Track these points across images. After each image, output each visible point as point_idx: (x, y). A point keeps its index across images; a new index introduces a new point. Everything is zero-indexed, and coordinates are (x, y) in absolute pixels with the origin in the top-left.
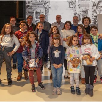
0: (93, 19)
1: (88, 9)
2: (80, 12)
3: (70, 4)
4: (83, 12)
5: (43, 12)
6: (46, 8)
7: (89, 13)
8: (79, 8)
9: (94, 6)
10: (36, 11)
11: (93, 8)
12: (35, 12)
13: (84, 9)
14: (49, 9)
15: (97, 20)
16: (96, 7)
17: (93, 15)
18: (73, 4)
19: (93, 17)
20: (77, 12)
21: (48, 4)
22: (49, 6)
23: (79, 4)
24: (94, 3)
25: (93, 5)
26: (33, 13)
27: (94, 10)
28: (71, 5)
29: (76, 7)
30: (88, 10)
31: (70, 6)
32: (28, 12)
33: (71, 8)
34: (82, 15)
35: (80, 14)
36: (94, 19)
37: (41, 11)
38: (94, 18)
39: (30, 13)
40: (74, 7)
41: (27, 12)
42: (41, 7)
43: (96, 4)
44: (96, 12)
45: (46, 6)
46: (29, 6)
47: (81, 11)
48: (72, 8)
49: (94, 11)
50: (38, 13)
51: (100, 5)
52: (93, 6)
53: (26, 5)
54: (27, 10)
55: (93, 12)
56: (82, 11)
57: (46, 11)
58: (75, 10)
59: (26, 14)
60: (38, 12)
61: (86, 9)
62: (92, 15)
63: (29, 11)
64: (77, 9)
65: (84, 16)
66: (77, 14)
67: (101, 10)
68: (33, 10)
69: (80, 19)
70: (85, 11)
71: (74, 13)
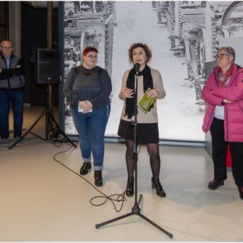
0: (215, 50)
1: (202, 25)
2: (184, 34)
3: (159, 16)
4: (191, 32)
5: (100, 35)
6: (107, 26)
7: (204, 35)
8: (181, 25)
9: (217, 18)
10: (86, 33)
11: (213, 24)
12: (83, 35)
13: (192, 27)
14: (114, 27)
16: (221, 20)
17: (214, 39)
18: (168, 16)
19: (214, 44)
20: (176, 33)
21: (111, 16)
22: (115, 22)
24: (217, 11)
25: (214, 17)
26: (80, 37)
27: (218, 29)
28: (162, 18)
29: (174, 21)
30: (203, 29)
31: (160, 20)
32: (68, 35)
33: (164, 25)
34: (189, 40)
35: (183, 37)
36: (217, 49)
37: (97, 33)
38: (218, 46)
39: (73, 37)
40: (169, 23)
41: (66, 36)
42: (97, 24)
43: (222, 14)
44: (223, 34)
45: (107, 22)
46: (70, 21)
47: (185, 31)
48: (166, 23)
50: (91, 36)
51: (230, 17)
52: (213, 20)
53: (65, 20)
54: (66, 30)
55: (215, 33)
56: (188, 30)
57: (106, 32)
58: (173, 29)
59: (65, 39)
60: (90, 34)
61: (197, 27)
62: (211, 40)
63: (71, 32)
64: (177, 26)
65: (193, 43)
66: (177, 37)
67: (234, 29)
68: (79, 30)
69: (184, 50)
70: (196, 31)
71: (171, 35)
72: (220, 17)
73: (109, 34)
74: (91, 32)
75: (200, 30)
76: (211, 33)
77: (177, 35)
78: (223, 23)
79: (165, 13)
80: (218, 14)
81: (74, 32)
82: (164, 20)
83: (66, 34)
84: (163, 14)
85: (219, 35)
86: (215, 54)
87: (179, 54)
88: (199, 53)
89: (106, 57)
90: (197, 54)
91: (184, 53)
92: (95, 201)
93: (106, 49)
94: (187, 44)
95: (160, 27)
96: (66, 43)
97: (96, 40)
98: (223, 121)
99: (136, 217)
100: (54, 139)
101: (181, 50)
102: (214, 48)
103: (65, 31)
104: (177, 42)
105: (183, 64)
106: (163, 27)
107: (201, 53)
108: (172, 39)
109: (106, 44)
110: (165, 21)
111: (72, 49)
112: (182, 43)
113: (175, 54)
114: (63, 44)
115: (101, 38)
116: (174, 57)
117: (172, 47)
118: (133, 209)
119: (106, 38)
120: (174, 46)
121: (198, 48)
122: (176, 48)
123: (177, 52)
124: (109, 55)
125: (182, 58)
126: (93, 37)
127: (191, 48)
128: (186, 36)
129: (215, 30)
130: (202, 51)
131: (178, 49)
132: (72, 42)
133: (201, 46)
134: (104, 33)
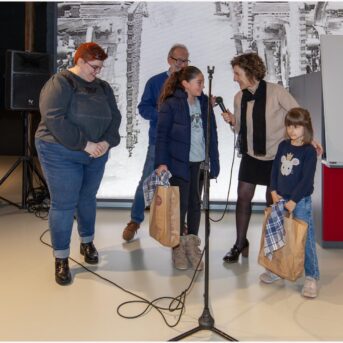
0: (305, 58)
1: (284, 19)
2: (256, 33)
3: (218, 4)
4: (268, 30)
5: (119, 31)
6: (131, 17)
7: (288, 35)
8: (252, 18)
9: (308, 8)
10: (96, 28)
11: (302, 18)
12: (90, 31)
13: (270, 22)
14: (144, 18)
15: (317, 62)
16: (313, 12)
17: (303, 41)
18: (231, 4)
19: (303, 48)
20: (245, 30)
22: (144, 10)
25: (303, 7)
26: (85, 33)
27: (309, 26)
29: (241, 12)
30: (286, 25)
31: (219, 9)
32: (64, 30)
33: (225, 17)
34: (265, 43)
35: (255, 38)
36: (308, 57)
37: (115, 29)
38: (309, 52)
39: (73, 34)
40: (233, 15)
41: (61, 31)
42: (113, 12)
44: (316, 33)
45: (131, 11)
46: (68, 8)
47: (258, 28)
48: (228, 15)
49: (306, 30)
50: (103, 33)
51: (327, 8)
52: (302, 11)
53: (59, 5)
54: (61, 22)
55: (304, 32)
56: (263, 26)
57: (130, 27)
58: (240, 24)
59: (59, 37)
60: (103, 30)
61: (277, 22)
62: (299, 43)
63: (69, 26)
64: (245, 21)
65: (270, 47)
66: (245, 38)
67: (332, 26)
68: (84, 23)
70: (275, 28)
71: (236, 33)
72: (312, 7)
73: (135, 30)
74: (104, 26)
75: (281, 27)
76: (299, 32)
77: (246, 34)
78: (317, 16)
80: (309, 3)
81: (74, 25)
82: (225, 10)
83: (60, 28)
85: (310, 36)
86: (305, 66)
88: (279, 63)
89: (129, 68)
90: (276, 64)
92: (126, 310)
93: (129, 55)
94: (261, 48)
95: (219, 20)
96: (60, 42)
97: (113, 38)
100: (37, 206)
102: (302, 55)
103: (59, 23)
104: (246, 45)
106: (223, 20)
107: (282, 63)
108: (238, 40)
109: (129, 46)
110: (227, 12)
111: (70, 53)
112: (254, 46)
114: (54, 45)
115: (120, 36)
117: (238, 53)
119: (130, 37)
120: (241, 52)
121: (279, 55)
124: (134, 65)
126: (107, 34)
128: (261, 36)
129: (305, 27)
130: (284, 60)
132: (71, 42)
133: (283, 52)
134: (126, 27)
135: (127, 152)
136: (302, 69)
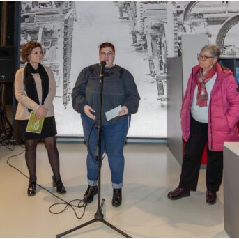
0: (177, 45)
1: (163, 20)
2: (146, 29)
3: (121, 12)
4: (153, 28)
5: (59, 31)
6: (66, 21)
7: (166, 30)
8: (143, 20)
9: (179, 13)
10: (44, 29)
11: (175, 20)
12: (41, 31)
13: (154, 22)
14: (74, 22)
16: (182, 15)
17: (176, 34)
18: (130, 12)
19: (175, 39)
20: (138, 28)
21: (71, 11)
22: (75, 17)
23: (144, 9)
24: (179, 7)
25: (175, 12)
26: (38, 32)
27: (179, 24)
28: (124, 13)
29: (136, 17)
30: (165, 24)
31: (122, 15)
32: (25, 31)
33: (126, 20)
34: (151, 36)
35: (145, 33)
36: (179, 44)
37: (56, 29)
38: (179, 41)
39: (30, 33)
40: (131, 18)
41: (23, 31)
42: (56, 19)
43: (184, 10)
44: (184, 29)
45: (66, 17)
46: (27, 17)
47: (147, 27)
48: (128, 19)
49: (178, 27)
50: (49, 32)
51: (192, 12)
52: (175, 15)
53: (22, 15)
54: (23, 25)
56: (150, 25)
57: (66, 28)
58: (135, 24)
59: (21, 35)
60: (49, 30)
61: (159, 22)
62: (173, 35)
63: (28, 28)
64: (139, 22)
65: (155, 38)
66: (138, 33)
67: (195, 24)
68: (37, 26)
69: (145, 46)
70: (158, 26)
71: (133, 30)
72: (182, 12)
73: (69, 30)
74: (49, 27)
75: (162, 25)
76: (173, 29)
77: (139, 30)
78: (185, 18)
79: (126, 8)
80: (179, 10)
81: (31, 27)
82: (125, 15)
84: (124, 10)
85: (180, 31)
86: (177, 50)
87: (141, 49)
88: (161, 48)
89: (65, 53)
90: (159, 49)
91: (146, 48)
93: (65, 45)
94: (149, 39)
96: (22, 38)
97: (55, 35)
98: (207, 124)
99: (99, 223)
100: (7, 141)
101: (144, 45)
102: (175, 43)
104: (139, 37)
105: (145, 59)
107: (162, 48)
108: (134, 34)
109: (65, 40)
110: (127, 16)
112: (144, 38)
113: (137, 49)
114: (19, 40)
115: (59, 33)
116: (136, 52)
117: (134, 42)
118: (96, 215)
119: (66, 34)
120: (136, 42)
121: (160, 43)
122: (138, 43)
123: (139, 47)
124: (68, 51)
125: (143, 54)
126: (51, 32)
127: (153, 43)
128: (148, 31)
129: (177, 25)
130: (164, 46)
131: (140, 45)
132: (29, 38)
133: (163, 41)
134: (63, 28)
135: (63, 106)
136: (175, 52)
